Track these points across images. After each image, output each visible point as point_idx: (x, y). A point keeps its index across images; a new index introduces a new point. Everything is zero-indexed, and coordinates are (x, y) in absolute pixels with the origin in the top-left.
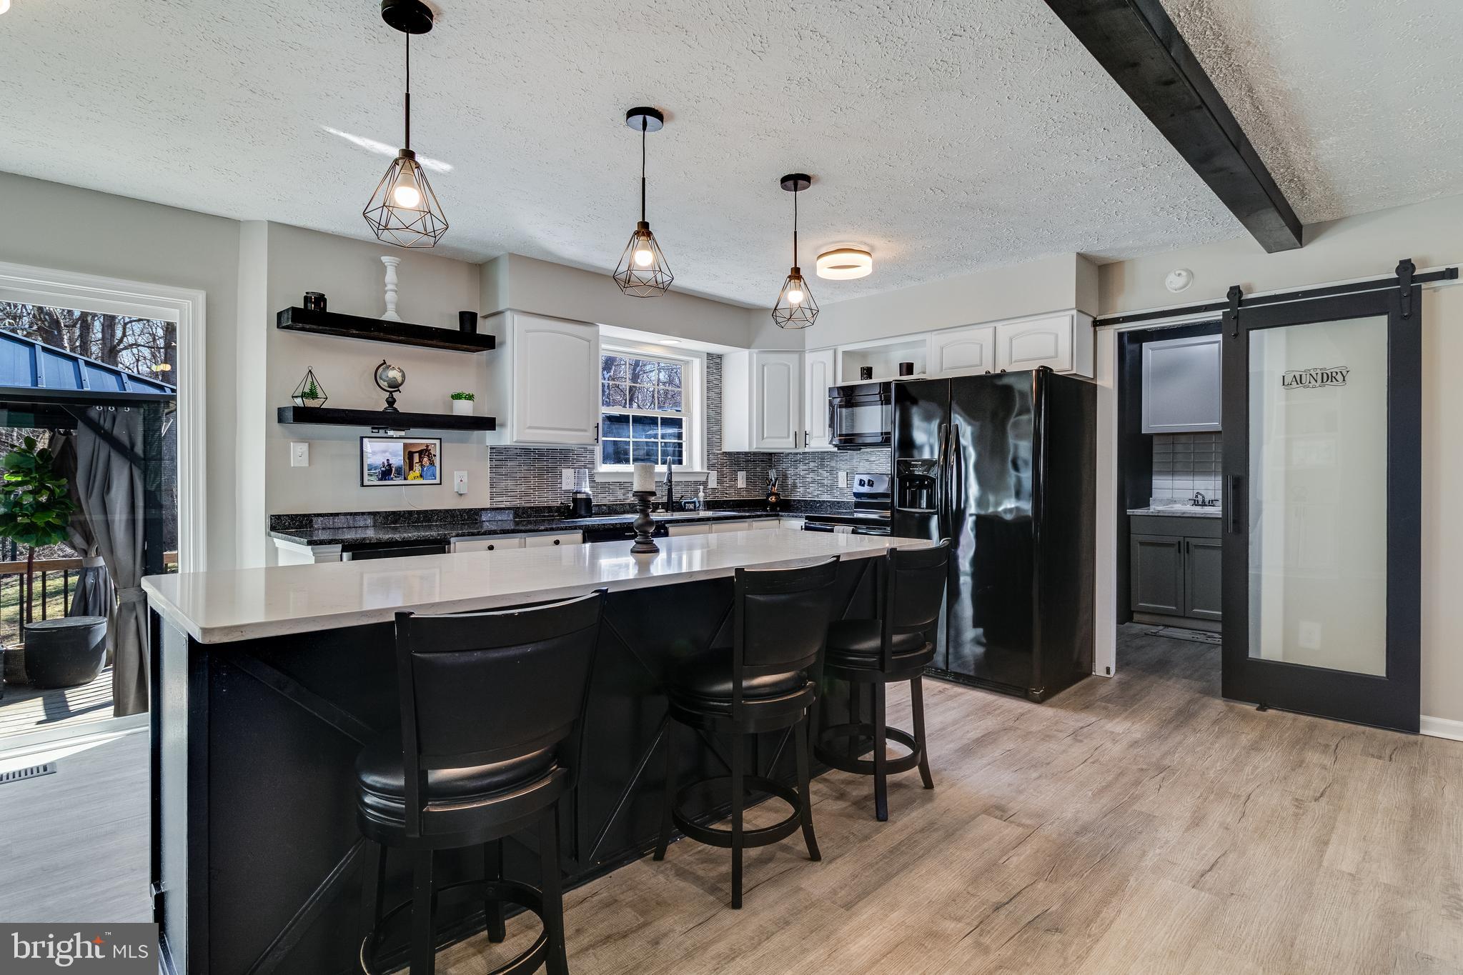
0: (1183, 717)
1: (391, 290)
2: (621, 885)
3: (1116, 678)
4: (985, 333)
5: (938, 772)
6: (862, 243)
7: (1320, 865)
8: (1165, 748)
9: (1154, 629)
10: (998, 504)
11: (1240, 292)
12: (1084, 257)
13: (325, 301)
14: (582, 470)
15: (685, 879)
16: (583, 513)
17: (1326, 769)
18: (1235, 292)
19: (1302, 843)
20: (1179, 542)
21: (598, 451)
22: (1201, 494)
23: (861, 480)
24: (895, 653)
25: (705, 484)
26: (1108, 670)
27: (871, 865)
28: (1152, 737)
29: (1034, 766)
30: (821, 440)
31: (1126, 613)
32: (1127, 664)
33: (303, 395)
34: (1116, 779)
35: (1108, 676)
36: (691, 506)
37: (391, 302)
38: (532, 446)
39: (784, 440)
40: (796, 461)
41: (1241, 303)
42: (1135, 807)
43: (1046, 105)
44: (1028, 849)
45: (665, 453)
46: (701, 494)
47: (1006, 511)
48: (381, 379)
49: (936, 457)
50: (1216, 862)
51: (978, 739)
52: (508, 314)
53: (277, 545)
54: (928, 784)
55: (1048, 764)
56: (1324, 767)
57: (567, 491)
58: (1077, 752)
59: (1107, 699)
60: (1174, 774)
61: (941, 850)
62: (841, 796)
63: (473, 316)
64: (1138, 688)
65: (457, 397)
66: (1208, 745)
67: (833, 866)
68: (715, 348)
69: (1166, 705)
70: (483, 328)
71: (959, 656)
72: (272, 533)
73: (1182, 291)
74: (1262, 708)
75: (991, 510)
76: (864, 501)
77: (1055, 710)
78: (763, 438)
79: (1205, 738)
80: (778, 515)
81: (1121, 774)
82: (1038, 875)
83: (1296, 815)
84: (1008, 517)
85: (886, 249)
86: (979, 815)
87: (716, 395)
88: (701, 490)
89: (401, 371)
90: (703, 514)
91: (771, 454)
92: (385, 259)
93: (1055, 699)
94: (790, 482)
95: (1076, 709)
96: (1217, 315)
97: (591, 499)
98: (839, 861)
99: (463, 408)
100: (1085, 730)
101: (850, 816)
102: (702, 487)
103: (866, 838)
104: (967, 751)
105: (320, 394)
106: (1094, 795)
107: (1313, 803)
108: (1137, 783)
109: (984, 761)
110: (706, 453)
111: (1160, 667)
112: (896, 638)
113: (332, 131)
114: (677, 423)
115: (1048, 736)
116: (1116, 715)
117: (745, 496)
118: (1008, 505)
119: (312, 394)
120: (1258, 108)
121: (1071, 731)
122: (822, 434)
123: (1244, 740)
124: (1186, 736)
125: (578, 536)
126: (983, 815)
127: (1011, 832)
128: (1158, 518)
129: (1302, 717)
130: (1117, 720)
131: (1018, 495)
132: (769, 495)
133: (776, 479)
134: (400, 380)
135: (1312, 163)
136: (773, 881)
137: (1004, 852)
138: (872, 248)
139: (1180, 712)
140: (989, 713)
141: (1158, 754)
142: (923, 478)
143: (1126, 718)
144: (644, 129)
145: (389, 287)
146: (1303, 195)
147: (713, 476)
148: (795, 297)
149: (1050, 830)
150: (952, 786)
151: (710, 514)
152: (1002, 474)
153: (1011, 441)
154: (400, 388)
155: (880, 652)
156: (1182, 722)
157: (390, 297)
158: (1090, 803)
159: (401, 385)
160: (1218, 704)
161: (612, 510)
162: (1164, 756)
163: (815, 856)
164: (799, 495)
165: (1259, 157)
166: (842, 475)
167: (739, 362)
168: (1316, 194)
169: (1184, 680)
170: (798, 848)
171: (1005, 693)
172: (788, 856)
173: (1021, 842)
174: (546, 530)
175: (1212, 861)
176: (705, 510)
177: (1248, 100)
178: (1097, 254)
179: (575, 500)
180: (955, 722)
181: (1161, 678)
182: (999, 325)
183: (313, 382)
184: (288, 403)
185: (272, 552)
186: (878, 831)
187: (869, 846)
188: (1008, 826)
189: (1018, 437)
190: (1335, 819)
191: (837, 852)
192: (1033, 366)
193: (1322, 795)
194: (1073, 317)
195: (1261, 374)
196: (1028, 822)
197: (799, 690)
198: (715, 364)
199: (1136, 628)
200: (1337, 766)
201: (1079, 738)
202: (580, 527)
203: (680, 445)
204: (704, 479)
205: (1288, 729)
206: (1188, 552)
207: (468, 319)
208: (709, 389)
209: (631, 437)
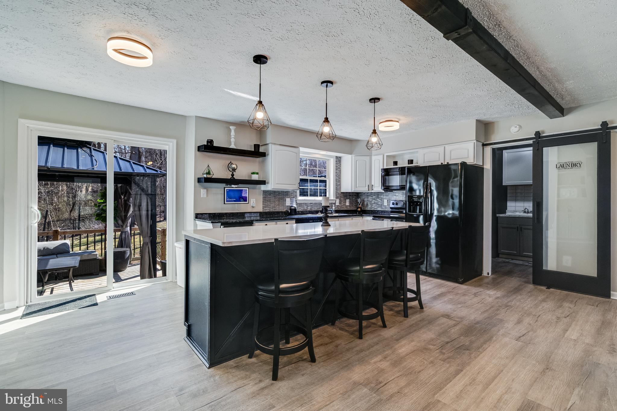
0: (517, 290)
1: (233, 138)
2: (322, 331)
3: (492, 276)
4: (441, 149)
5: (425, 304)
6: (396, 118)
7: (564, 336)
8: (509, 300)
9: (507, 260)
10: (445, 212)
11: (540, 134)
12: (479, 121)
13: (213, 142)
14: (293, 199)
15: (342, 331)
16: (293, 214)
17: (571, 308)
18: (538, 134)
19: (558, 330)
20: (518, 227)
21: (298, 192)
22: (527, 209)
23: (393, 203)
24: (411, 261)
25: (335, 204)
26: (488, 274)
27: (404, 330)
28: (504, 296)
29: (460, 303)
30: (378, 188)
31: (496, 254)
32: (496, 272)
33: (207, 174)
34: (490, 308)
35: (488, 276)
36: (330, 212)
37: (233, 142)
38: (276, 190)
39: (364, 188)
40: (368, 195)
41: (540, 137)
42: (496, 317)
43: (464, 75)
44: (458, 328)
45: (320, 193)
46: (334, 208)
47: (449, 214)
48: (230, 167)
49: (422, 194)
50: (525, 334)
51: (439, 295)
52: (270, 145)
53: (197, 223)
54: (422, 307)
55: (465, 303)
56: (570, 308)
57: (288, 206)
58: (476, 300)
59: (488, 283)
60: (512, 308)
61: (427, 327)
62: (391, 310)
63: (259, 145)
64: (500, 280)
65: (253, 173)
66: (526, 299)
67: (391, 329)
68: (339, 155)
69: (510, 286)
70: (262, 150)
71: (431, 267)
72: (196, 219)
73: (516, 133)
74: (548, 288)
75: (443, 214)
76: (394, 210)
77: (467, 286)
78: (356, 187)
79: (524, 297)
80: (362, 215)
81: (492, 307)
82: (461, 335)
83: (557, 322)
84: (450, 216)
85: (404, 120)
86: (440, 317)
87: (338, 172)
88: (334, 206)
89: (236, 165)
90: (334, 215)
91: (358, 193)
92: (231, 127)
93: (467, 283)
94: (365, 203)
95: (475, 286)
96: (531, 142)
97: (296, 209)
98: (393, 328)
99: (255, 177)
100: (479, 293)
101: (395, 316)
102: (334, 205)
103: (401, 322)
104: (436, 298)
105: (211, 173)
106: (481, 313)
107: (564, 318)
108: (498, 310)
109: (441, 301)
110: (335, 193)
111: (509, 273)
112: (411, 256)
113: (226, 90)
114: (325, 182)
115: (465, 294)
116: (490, 289)
117: (349, 209)
118: (449, 213)
119: (209, 173)
120: (541, 73)
121: (473, 293)
122: (378, 186)
123: (540, 298)
124: (517, 296)
125: (294, 221)
126: (442, 317)
127: (451, 323)
128: (510, 218)
129: (564, 292)
130: (491, 290)
131: (453, 209)
132: (358, 208)
133: (361, 202)
134: (236, 168)
135: (564, 89)
136: (371, 332)
137: (450, 328)
138: (399, 119)
139: (516, 289)
140: (443, 287)
141: (506, 302)
142: (417, 202)
143: (495, 290)
144: (327, 87)
145: (232, 137)
146: (563, 99)
147: (338, 201)
148: (374, 139)
149: (465, 322)
150: (430, 308)
151: (337, 215)
152: (447, 201)
153: (450, 188)
154: (236, 171)
155: (406, 261)
156: (516, 292)
157: (233, 140)
158: (480, 315)
159: (236, 170)
160: (531, 286)
161: (303, 213)
162: (508, 303)
163: (384, 326)
164: (368, 208)
165: (544, 88)
166: (385, 201)
167: (347, 160)
168: (568, 98)
169: (518, 278)
170: (379, 324)
171: (448, 280)
172: (375, 326)
173: (455, 325)
174: (284, 219)
175: (524, 333)
176: (335, 213)
177: (538, 71)
178: (484, 120)
179: (291, 209)
180: (430, 289)
181: (509, 277)
182: (446, 146)
183: (209, 169)
184: (200, 176)
185: (196, 225)
186: (405, 320)
187: (402, 324)
188: (450, 321)
189: (453, 186)
190: (572, 323)
191: (392, 325)
192: (459, 162)
193: (568, 316)
194: (474, 143)
195: (548, 162)
196: (458, 320)
197: (380, 270)
198: (338, 160)
199: (500, 260)
200: (575, 308)
201: (476, 295)
202: (294, 219)
203: (326, 190)
204: (334, 202)
205: (558, 295)
206: (521, 231)
207: (257, 146)
208: (336, 169)
209: (309, 187)
